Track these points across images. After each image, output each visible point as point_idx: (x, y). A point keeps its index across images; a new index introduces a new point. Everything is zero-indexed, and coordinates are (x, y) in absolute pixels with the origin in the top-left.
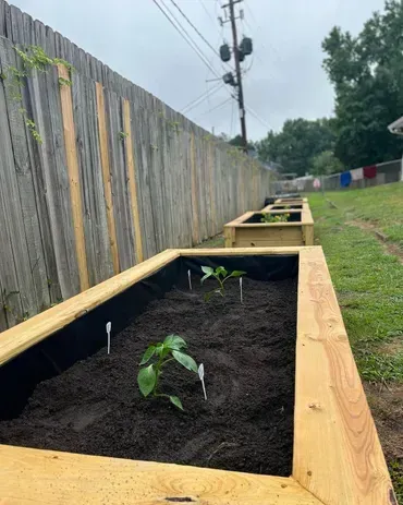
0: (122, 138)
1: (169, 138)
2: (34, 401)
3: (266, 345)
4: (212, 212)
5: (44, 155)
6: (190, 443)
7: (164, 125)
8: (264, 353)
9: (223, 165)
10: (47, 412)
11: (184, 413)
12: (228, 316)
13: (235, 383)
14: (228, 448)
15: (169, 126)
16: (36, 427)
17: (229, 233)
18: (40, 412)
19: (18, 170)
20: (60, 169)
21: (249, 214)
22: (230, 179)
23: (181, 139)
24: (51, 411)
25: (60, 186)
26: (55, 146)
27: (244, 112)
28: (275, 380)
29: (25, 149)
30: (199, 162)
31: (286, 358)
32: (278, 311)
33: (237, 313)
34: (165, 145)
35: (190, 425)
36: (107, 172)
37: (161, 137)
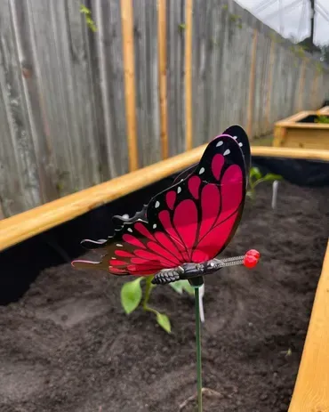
0: (181, 31)
1: (231, 33)
2: (34, 288)
3: (288, 263)
4: (266, 110)
5: (100, 44)
6: (167, 376)
7: (227, 19)
8: (283, 271)
9: (285, 64)
10: (45, 301)
11: (171, 336)
12: (254, 222)
13: (241, 305)
14: (208, 397)
15: (232, 20)
16: (26, 317)
17: (279, 133)
18: (38, 300)
19: (74, 58)
20: (116, 59)
21: (304, 114)
22: (290, 80)
23: (243, 35)
24: (49, 300)
25: (115, 76)
26: (112, 35)
27: (314, 13)
28: (289, 310)
29: (81, 37)
30: (260, 59)
31: (307, 284)
32: (312, 222)
33: (265, 219)
34: (226, 41)
35: (173, 353)
36: (163, 64)
37: (222, 32)
